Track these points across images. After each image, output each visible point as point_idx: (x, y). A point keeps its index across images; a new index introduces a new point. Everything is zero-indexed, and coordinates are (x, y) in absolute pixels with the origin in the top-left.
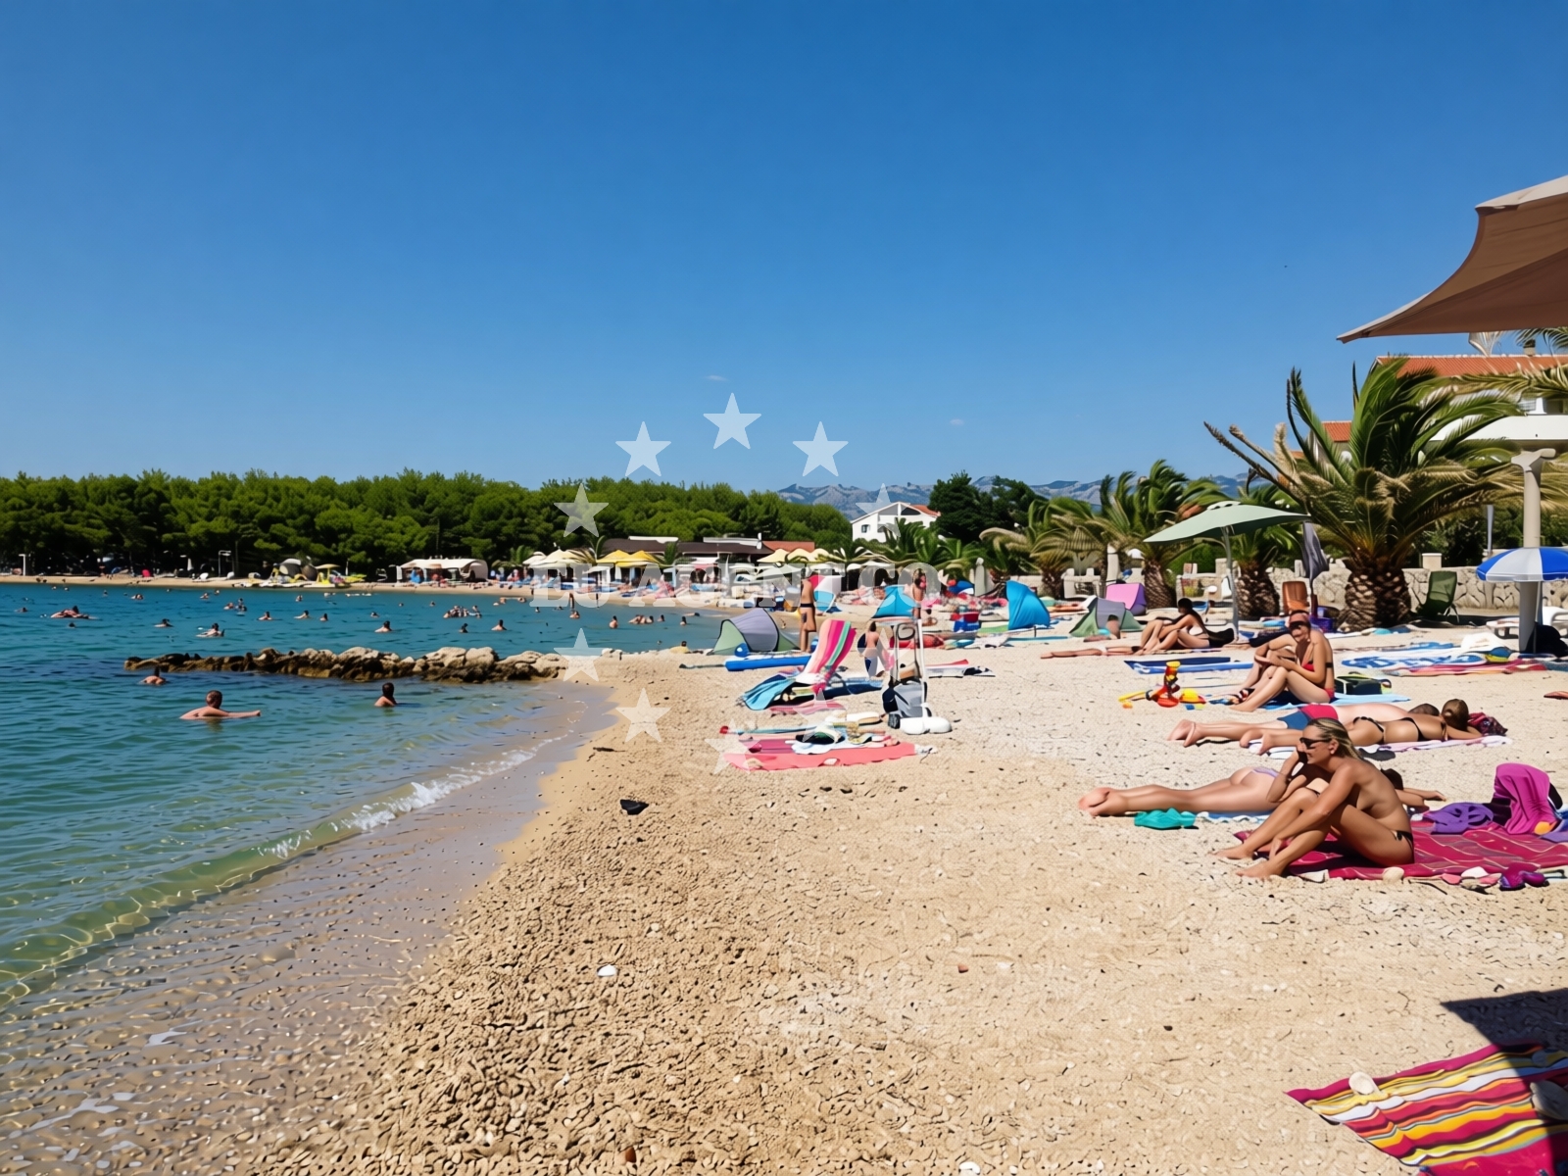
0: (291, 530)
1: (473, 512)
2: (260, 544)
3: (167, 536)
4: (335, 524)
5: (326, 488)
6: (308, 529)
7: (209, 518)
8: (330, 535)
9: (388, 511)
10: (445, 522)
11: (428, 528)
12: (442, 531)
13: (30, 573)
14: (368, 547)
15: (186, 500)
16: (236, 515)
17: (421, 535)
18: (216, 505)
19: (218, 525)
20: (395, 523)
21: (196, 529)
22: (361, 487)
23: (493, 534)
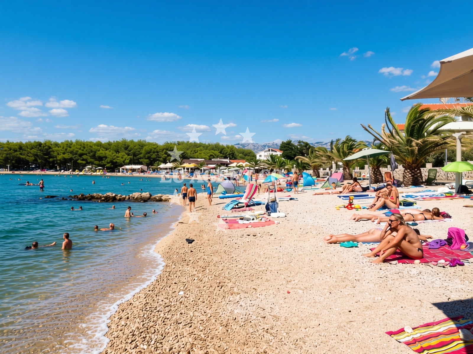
0: (89, 157)
1: (143, 151)
2: (79, 161)
3: (51, 159)
4: (101, 155)
5: (99, 144)
6: (94, 157)
7: (64, 153)
8: (101, 159)
9: (117, 151)
10: (134, 155)
11: (130, 156)
12: (133, 157)
13: (10, 170)
14: (111, 162)
15: (57, 148)
16: (71, 152)
17: (128, 158)
18: (66, 149)
19: (67, 156)
20: (120, 155)
21: (60, 157)
22: (109, 144)
23: (149, 158)
